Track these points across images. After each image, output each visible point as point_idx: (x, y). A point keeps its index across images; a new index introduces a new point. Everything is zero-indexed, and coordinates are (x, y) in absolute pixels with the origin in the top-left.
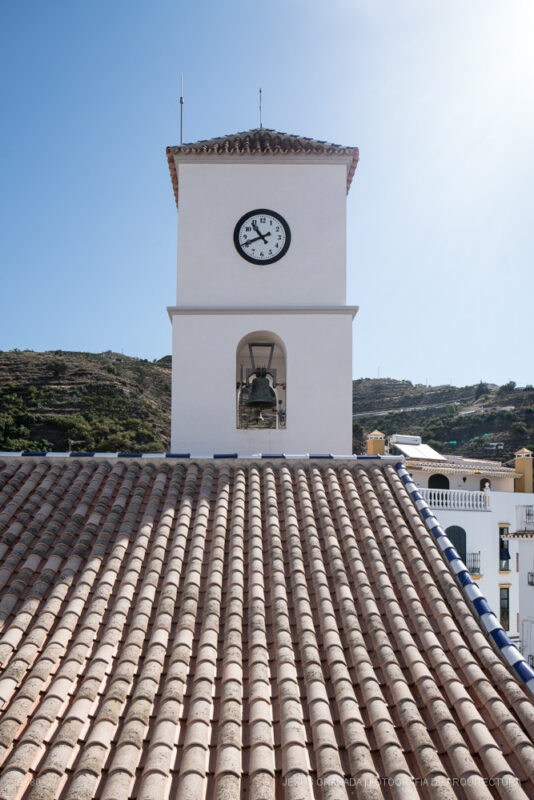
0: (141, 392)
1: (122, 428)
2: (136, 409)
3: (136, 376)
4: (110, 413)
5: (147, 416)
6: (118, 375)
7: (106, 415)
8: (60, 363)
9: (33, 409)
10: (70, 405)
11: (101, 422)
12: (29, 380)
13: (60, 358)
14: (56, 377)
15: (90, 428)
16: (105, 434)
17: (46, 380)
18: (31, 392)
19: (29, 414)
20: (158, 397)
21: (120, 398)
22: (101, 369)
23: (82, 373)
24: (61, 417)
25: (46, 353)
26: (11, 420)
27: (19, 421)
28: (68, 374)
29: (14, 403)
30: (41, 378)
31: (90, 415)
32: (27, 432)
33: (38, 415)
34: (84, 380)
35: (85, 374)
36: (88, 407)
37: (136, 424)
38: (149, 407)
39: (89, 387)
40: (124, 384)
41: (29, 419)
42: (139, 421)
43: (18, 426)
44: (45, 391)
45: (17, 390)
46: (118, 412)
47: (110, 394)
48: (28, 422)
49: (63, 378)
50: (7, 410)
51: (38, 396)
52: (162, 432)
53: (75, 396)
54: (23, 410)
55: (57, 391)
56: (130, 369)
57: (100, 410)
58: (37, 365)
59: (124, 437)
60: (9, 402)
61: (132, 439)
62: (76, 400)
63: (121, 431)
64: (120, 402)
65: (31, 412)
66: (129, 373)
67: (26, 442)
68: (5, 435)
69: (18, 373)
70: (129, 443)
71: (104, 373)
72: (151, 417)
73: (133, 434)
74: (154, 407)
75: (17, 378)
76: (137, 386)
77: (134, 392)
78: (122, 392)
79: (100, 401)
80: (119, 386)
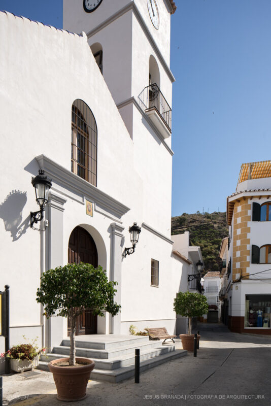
1: (211, 244)
2: (220, 234)
4: (205, 238)
6: (213, 219)
21: (212, 230)
23: (194, 221)
28: (186, 222)
39: (196, 227)
40: (215, 223)
46: (210, 237)
47: (207, 229)
49: (184, 225)
57: (200, 237)
59: (211, 248)
61: (216, 249)
63: (210, 246)
64: (211, 232)
66: (220, 218)
70: (214, 251)
71: (205, 219)
76: (222, 223)
77: (221, 226)
78: (213, 226)
79: (201, 233)
80: (212, 224)
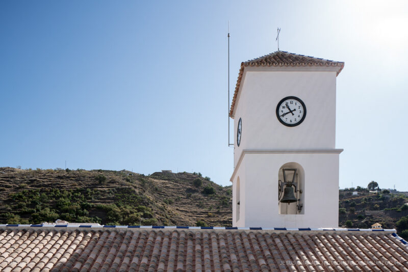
0: (144, 191)
2: (142, 201)
3: (140, 183)
4: (130, 203)
5: (148, 204)
6: (132, 182)
7: (128, 204)
8: (101, 176)
9: (90, 201)
10: (109, 198)
11: (125, 207)
12: (86, 185)
13: (101, 174)
14: (100, 184)
15: (119, 211)
16: (127, 214)
17: (95, 186)
18: (88, 192)
19: (88, 203)
20: (152, 194)
21: (134, 195)
22: (123, 179)
23: (113, 182)
24: (104, 205)
25: (93, 171)
26: (79, 207)
27: (83, 207)
28: (106, 181)
29: (80, 197)
30: (92, 184)
31: (119, 204)
32: (88, 213)
33: (92, 204)
34: (114, 185)
35: (115, 182)
36: (118, 199)
37: (143, 209)
38: (149, 199)
39: (118, 189)
40: (135, 187)
41: (88, 206)
42: (144, 207)
43: (83, 210)
44: (95, 191)
45: (81, 191)
46: (133, 202)
47: (129, 193)
48: (88, 207)
49: (104, 184)
50: (77, 201)
51: (92, 194)
52: (156, 213)
54: (84, 201)
55: (101, 191)
56: (137, 179)
57: (124, 201)
58: (90, 177)
59: (137, 215)
60: (77, 197)
61: (141, 216)
62: (112, 196)
63: (136, 212)
64: (134, 197)
66: (137, 181)
67: (87, 218)
68: (77, 215)
69: (80, 182)
70: (140, 219)
71: (125, 182)
72: (150, 205)
73: (142, 214)
74: (151, 200)
75: (80, 184)
76: (141, 189)
77: (141, 192)
78: (134, 192)
79: (124, 197)
80: (133, 189)
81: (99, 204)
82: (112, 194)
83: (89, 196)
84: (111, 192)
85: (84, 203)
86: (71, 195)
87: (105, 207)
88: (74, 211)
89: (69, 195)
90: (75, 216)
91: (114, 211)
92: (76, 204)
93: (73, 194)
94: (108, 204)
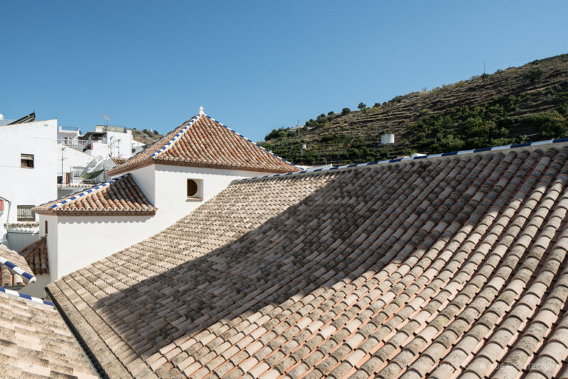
8: (536, 70)
9: (512, 113)
10: (545, 103)
12: (509, 91)
13: (536, 66)
14: (532, 82)
15: (563, 119)
17: (523, 88)
18: (510, 100)
19: (509, 118)
24: (536, 115)
25: (525, 66)
26: (494, 125)
27: (500, 124)
29: (497, 112)
30: (519, 87)
31: (564, 108)
32: (508, 131)
33: (516, 117)
34: (559, 79)
35: (560, 74)
36: (562, 101)
41: (509, 121)
43: (500, 129)
44: (522, 97)
45: (500, 101)
48: (507, 124)
50: (491, 118)
51: (516, 102)
53: (549, 95)
54: (504, 115)
55: (533, 95)
58: (515, 78)
60: (493, 111)
62: (550, 97)
65: (510, 115)
67: (506, 139)
68: (489, 138)
69: (500, 88)
75: (499, 92)
81: (526, 115)
82: (552, 94)
83: (513, 106)
84: (550, 92)
85: (503, 119)
86: (484, 110)
87: (537, 118)
88: (486, 133)
89: (482, 111)
90: (487, 140)
91: (552, 122)
92: (490, 122)
93: (487, 108)
94: (543, 112)
